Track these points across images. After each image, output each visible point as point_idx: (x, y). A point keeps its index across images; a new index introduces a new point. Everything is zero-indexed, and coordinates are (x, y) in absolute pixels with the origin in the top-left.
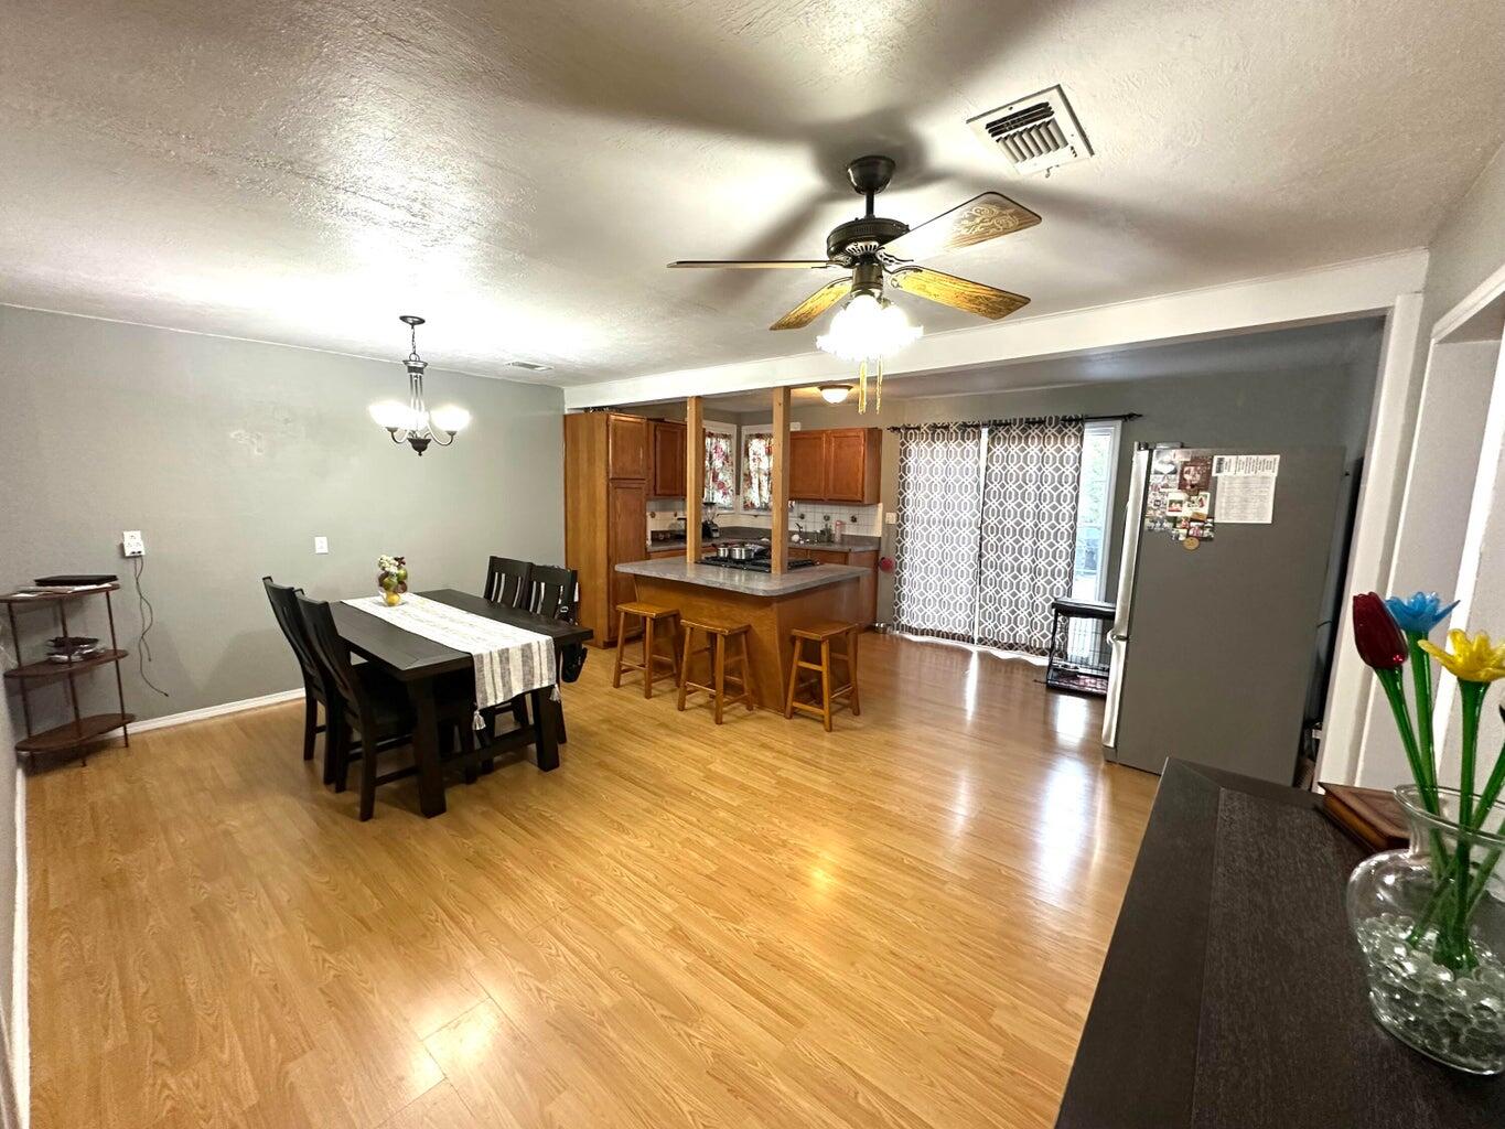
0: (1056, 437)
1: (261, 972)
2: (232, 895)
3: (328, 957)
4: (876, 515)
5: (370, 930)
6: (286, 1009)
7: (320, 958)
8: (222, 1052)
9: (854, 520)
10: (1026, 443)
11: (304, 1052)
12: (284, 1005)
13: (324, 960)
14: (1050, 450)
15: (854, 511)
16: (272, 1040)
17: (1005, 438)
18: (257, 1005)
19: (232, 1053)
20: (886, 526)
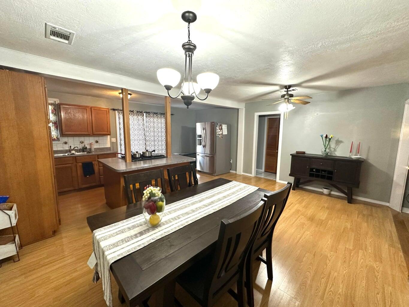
0: (156, 117)
1: (345, 268)
2: (337, 301)
3: (329, 256)
4: (107, 140)
5: (315, 252)
6: (345, 256)
7: (331, 257)
8: (362, 262)
9: (97, 142)
10: (150, 118)
11: (348, 248)
12: (345, 257)
13: (330, 256)
14: (155, 120)
15: (96, 139)
16: (352, 255)
17: (148, 116)
18: (351, 262)
19: (361, 260)
20: (112, 143)
